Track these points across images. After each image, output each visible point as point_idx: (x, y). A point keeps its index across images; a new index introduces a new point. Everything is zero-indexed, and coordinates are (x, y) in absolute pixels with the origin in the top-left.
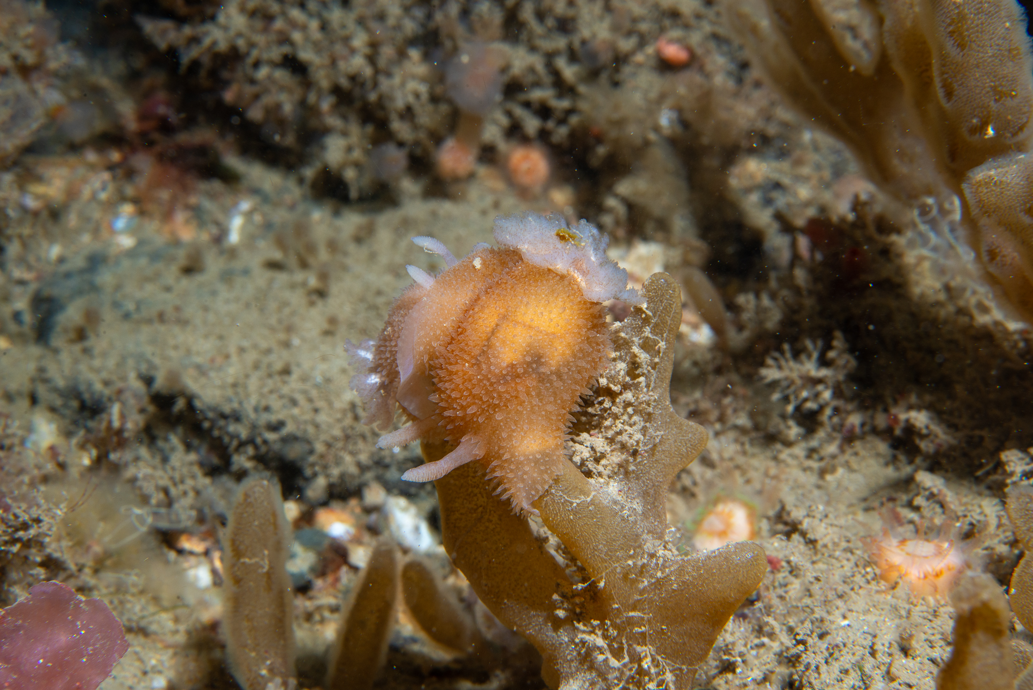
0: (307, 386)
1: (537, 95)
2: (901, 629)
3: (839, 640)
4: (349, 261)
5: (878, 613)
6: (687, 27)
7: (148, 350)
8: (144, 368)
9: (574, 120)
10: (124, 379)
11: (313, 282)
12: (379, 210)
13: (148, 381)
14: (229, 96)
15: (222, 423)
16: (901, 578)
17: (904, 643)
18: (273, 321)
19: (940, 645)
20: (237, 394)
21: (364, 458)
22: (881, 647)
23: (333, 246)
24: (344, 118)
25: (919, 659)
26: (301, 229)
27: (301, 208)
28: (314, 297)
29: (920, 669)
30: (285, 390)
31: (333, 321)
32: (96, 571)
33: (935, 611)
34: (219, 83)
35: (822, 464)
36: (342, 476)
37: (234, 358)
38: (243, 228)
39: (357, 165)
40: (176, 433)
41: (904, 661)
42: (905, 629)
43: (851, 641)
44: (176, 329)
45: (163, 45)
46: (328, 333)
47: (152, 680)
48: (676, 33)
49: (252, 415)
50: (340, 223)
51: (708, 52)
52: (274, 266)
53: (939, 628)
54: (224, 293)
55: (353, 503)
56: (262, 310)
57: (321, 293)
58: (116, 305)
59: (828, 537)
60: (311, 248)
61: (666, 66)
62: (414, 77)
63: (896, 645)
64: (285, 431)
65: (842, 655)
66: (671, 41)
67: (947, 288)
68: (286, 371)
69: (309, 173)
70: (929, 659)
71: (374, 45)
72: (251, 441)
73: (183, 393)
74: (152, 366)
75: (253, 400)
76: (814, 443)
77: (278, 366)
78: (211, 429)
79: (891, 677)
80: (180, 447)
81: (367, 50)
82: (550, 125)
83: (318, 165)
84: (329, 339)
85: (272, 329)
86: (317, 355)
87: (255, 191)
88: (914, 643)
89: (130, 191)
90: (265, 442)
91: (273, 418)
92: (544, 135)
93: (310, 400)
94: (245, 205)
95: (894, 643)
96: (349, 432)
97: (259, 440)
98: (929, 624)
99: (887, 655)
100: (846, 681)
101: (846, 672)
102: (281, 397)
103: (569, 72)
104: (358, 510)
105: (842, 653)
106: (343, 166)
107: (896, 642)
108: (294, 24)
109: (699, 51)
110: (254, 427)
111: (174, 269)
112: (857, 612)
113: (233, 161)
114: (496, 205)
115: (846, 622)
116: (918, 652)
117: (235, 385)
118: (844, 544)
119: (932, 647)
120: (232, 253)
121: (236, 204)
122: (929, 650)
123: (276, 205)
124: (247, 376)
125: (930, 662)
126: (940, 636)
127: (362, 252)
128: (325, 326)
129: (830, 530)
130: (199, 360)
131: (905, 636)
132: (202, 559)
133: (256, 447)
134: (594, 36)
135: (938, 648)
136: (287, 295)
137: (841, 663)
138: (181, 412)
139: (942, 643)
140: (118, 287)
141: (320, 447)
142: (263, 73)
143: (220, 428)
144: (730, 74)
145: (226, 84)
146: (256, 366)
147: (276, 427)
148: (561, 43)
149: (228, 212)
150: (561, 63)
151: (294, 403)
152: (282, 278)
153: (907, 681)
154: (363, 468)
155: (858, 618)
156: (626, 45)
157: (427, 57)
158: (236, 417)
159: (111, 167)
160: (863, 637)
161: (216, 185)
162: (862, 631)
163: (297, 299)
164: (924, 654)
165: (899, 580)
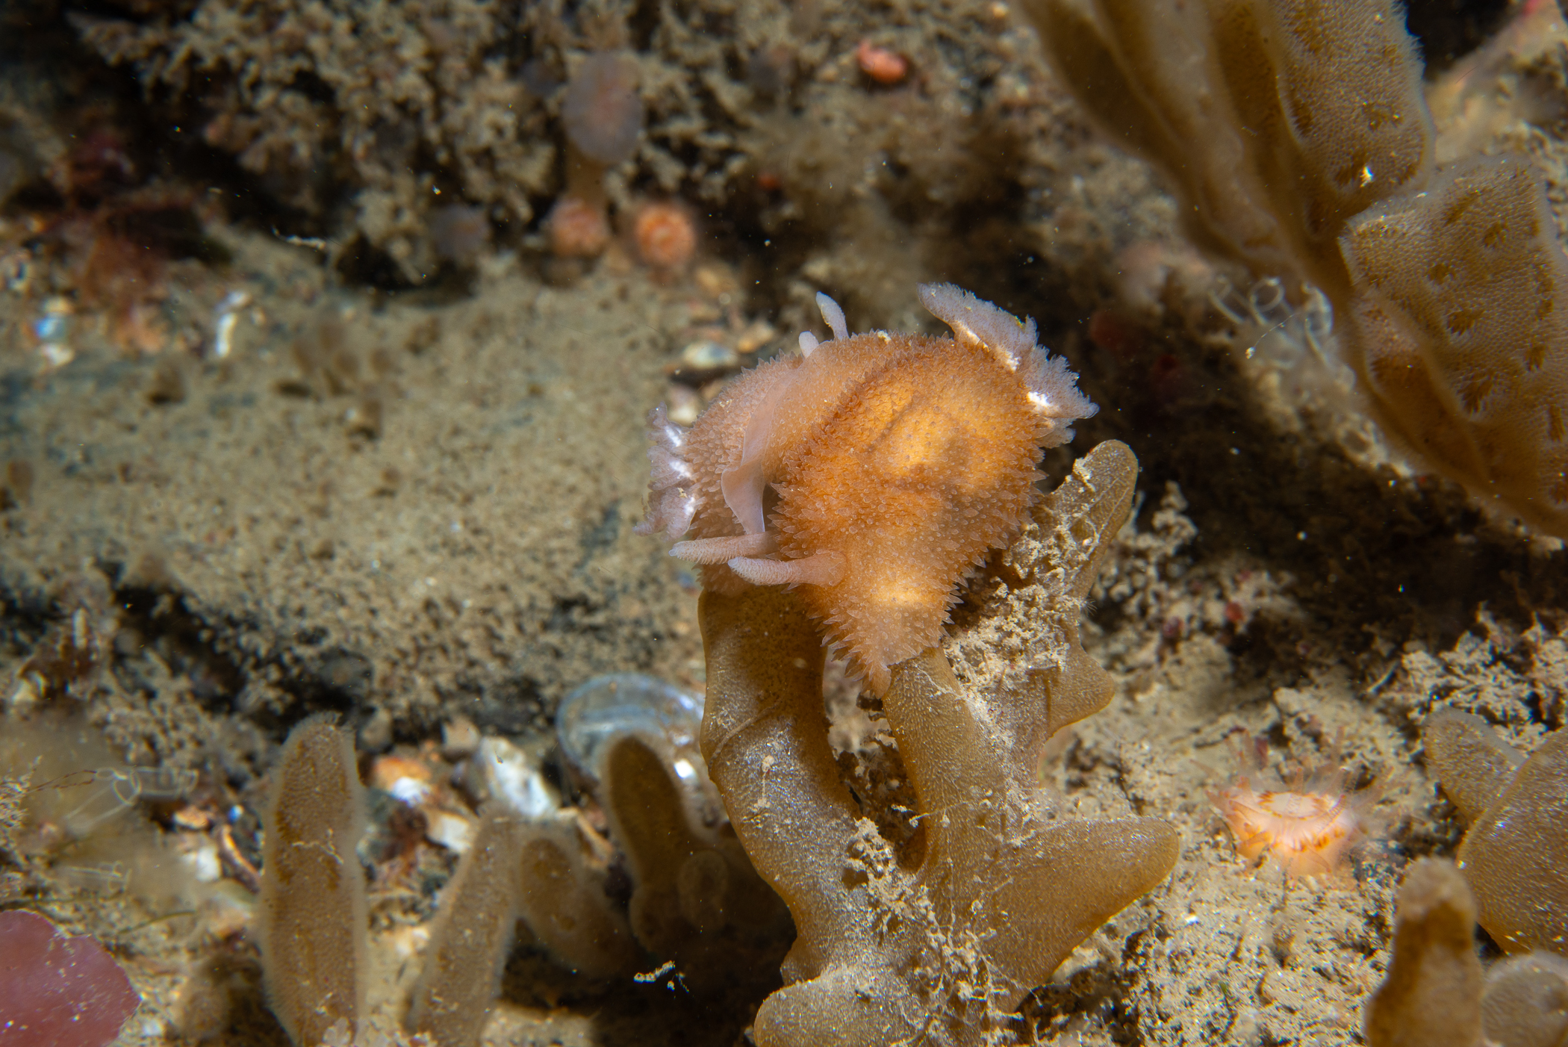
0: (359, 576)
1: (676, 128)
2: (1275, 927)
3: (1185, 945)
4: (404, 381)
5: (1236, 902)
6: (900, 24)
7: (110, 522)
8: (104, 550)
9: (736, 165)
10: (75, 568)
11: (355, 416)
12: (443, 302)
13: (113, 570)
14: (212, 133)
15: (229, 632)
16: (1268, 850)
17: (1281, 947)
18: (298, 475)
19: (1330, 948)
20: (251, 588)
21: (444, 680)
22: (1247, 954)
23: (382, 361)
24: (387, 166)
25: (1301, 969)
26: (331, 334)
27: (323, 301)
28: (359, 440)
29: (1304, 985)
30: (327, 582)
31: (391, 475)
32: (51, 864)
33: (1320, 898)
34: (197, 114)
35: (1130, 678)
36: (412, 708)
37: (243, 534)
38: (236, 331)
39: (409, 236)
40: (155, 649)
41: (1280, 974)
42: (1281, 928)
43: (1202, 946)
44: (153, 492)
45: (113, 59)
46: (382, 493)
47: (141, 1024)
48: (886, 35)
49: (276, 621)
50: (386, 321)
51: (932, 63)
52: (291, 390)
53: (1328, 925)
54: (218, 433)
55: (429, 746)
56: (278, 460)
57: (370, 433)
58: (51, 453)
59: (1155, 791)
60: (348, 364)
61: (870, 83)
62: (493, 103)
63: (1268, 951)
64: (326, 644)
65: (1190, 967)
66: (877, 47)
67: (1305, 415)
68: (326, 554)
69: (335, 248)
70: (1314, 970)
71: (434, 56)
72: (276, 659)
73: (167, 590)
74: (116, 547)
75: (278, 597)
76: (1117, 647)
77: (314, 546)
78: (211, 642)
79: (1265, 999)
80: (163, 669)
81: (424, 64)
82: (698, 171)
83: (350, 236)
84: (386, 501)
85: (299, 490)
86: (371, 527)
87: (253, 276)
88: (1294, 946)
89: (62, 279)
90: (297, 660)
91: (307, 624)
92: (688, 190)
93: (365, 596)
94: (239, 298)
95: (1265, 947)
96: (423, 642)
97: (287, 658)
98: (1312, 916)
99: (1255, 966)
100: (1197, 1005)
101: (1198, 992)
102: (320, 592)
103: (730, 95)
104: (435, 758)
105: (1189, 963)
106: (389, 237)
107: (1268, 945)
108: (311, 26)
109: (920, 61)
110: (279, 638)
111: (139, 397)
112: (1208, 902)
113: (218, 230)
114: (623, 294)
115: (1193, 918)
116: (1299, 960)
117: (246, 576)
118: (1179, 801)
119: (1318, 952)
120: (226, 371)
121: (224, 296)
122: (1314, 956)
123: (285, 296)
124: (266, 561)
125: (1317, 974)
126: (1330, 936)
127: (424, 367)
128: (379, 482)
129: (1157, 780)
130: (190, 537)
131: (1282, 937)
132: (203, 836)
133: (283, 668)
134: (764, 41)
135: (1328, 952)
136: (316, 435)
137: (1189, 979)
138: (163, 617)
139: (1333, 945)
140: (53, 426)
141: (380, 668)
142: (267, 96)
143: (226, 640)
144: (963, 93)
145: (208, 115)
146: (278, 546)
147: (310, 638)
148: (713, 49)
149: (212, 307)
150: (716, 79)
151: (341, 601)
152: (307, 410)
153: (1287, 1004)
154: (442, 695)
155: (1209, 911)
156: (812, 53)
157: (513, 72)
158: (253, 625)
159: (29, 244)
160: (1218, 939)
161: (194, 266)
162: (1217, 931)
163: (331, 442)
164: (1308, 961)
165: (1265, 853)
